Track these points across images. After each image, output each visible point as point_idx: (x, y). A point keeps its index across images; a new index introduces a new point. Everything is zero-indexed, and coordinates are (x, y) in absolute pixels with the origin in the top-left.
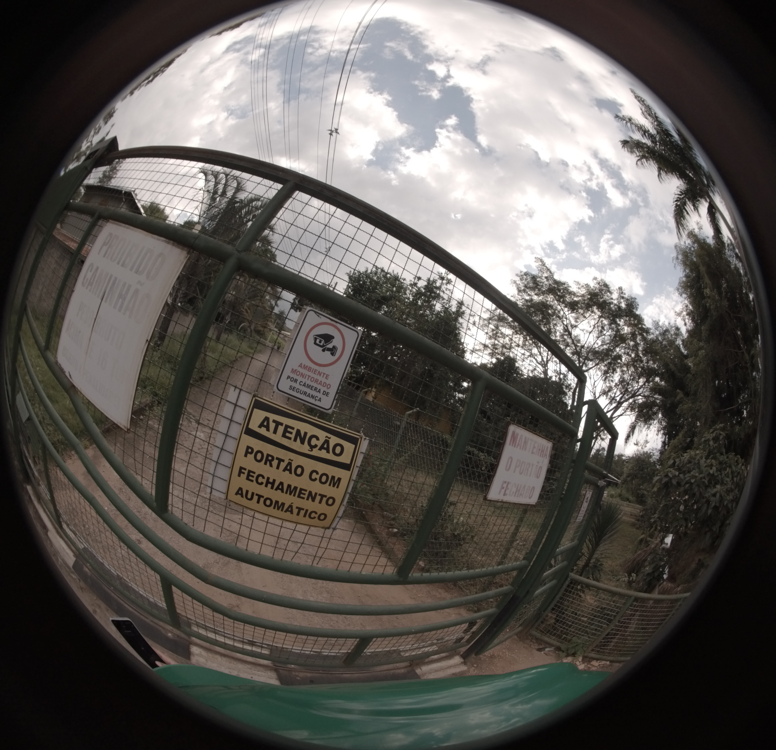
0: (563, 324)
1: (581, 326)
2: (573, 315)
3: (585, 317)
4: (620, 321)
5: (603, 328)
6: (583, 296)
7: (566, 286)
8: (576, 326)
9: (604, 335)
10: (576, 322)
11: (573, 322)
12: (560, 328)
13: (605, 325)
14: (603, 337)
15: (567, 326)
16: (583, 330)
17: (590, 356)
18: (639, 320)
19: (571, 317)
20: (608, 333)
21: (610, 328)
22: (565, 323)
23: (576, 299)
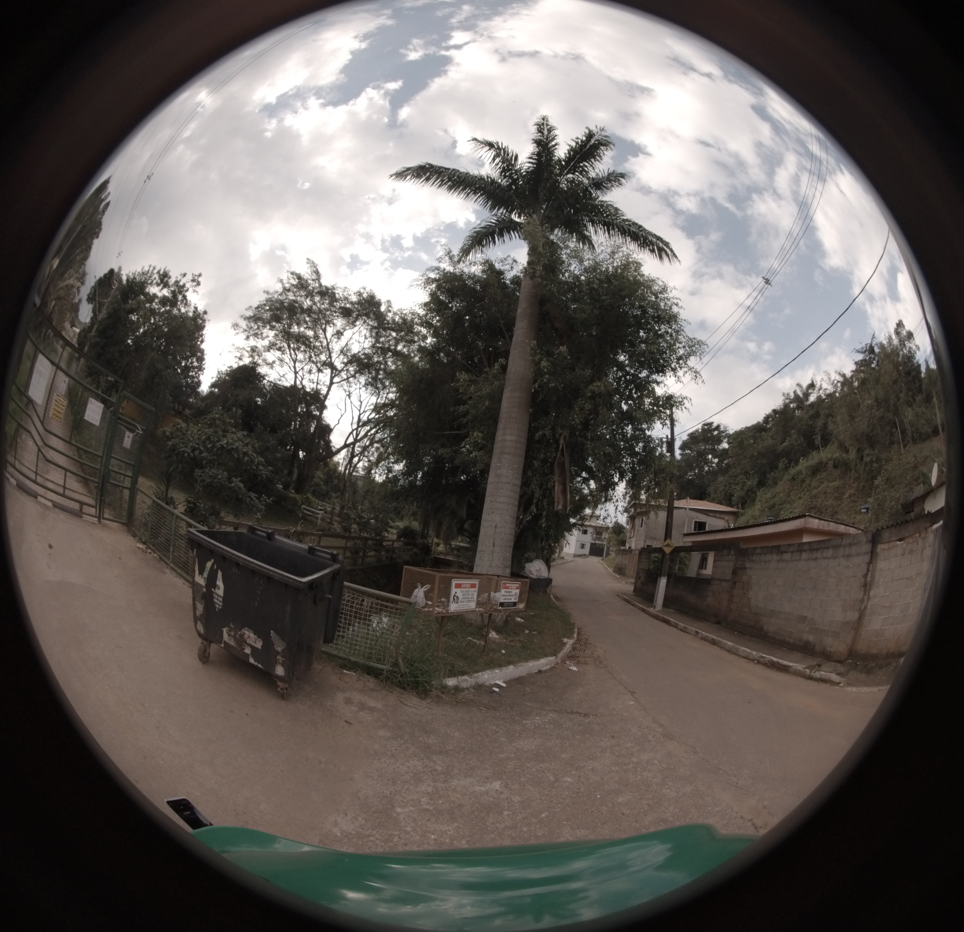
2: (344, 321)
3: (355, 326)
8: (341, 333)
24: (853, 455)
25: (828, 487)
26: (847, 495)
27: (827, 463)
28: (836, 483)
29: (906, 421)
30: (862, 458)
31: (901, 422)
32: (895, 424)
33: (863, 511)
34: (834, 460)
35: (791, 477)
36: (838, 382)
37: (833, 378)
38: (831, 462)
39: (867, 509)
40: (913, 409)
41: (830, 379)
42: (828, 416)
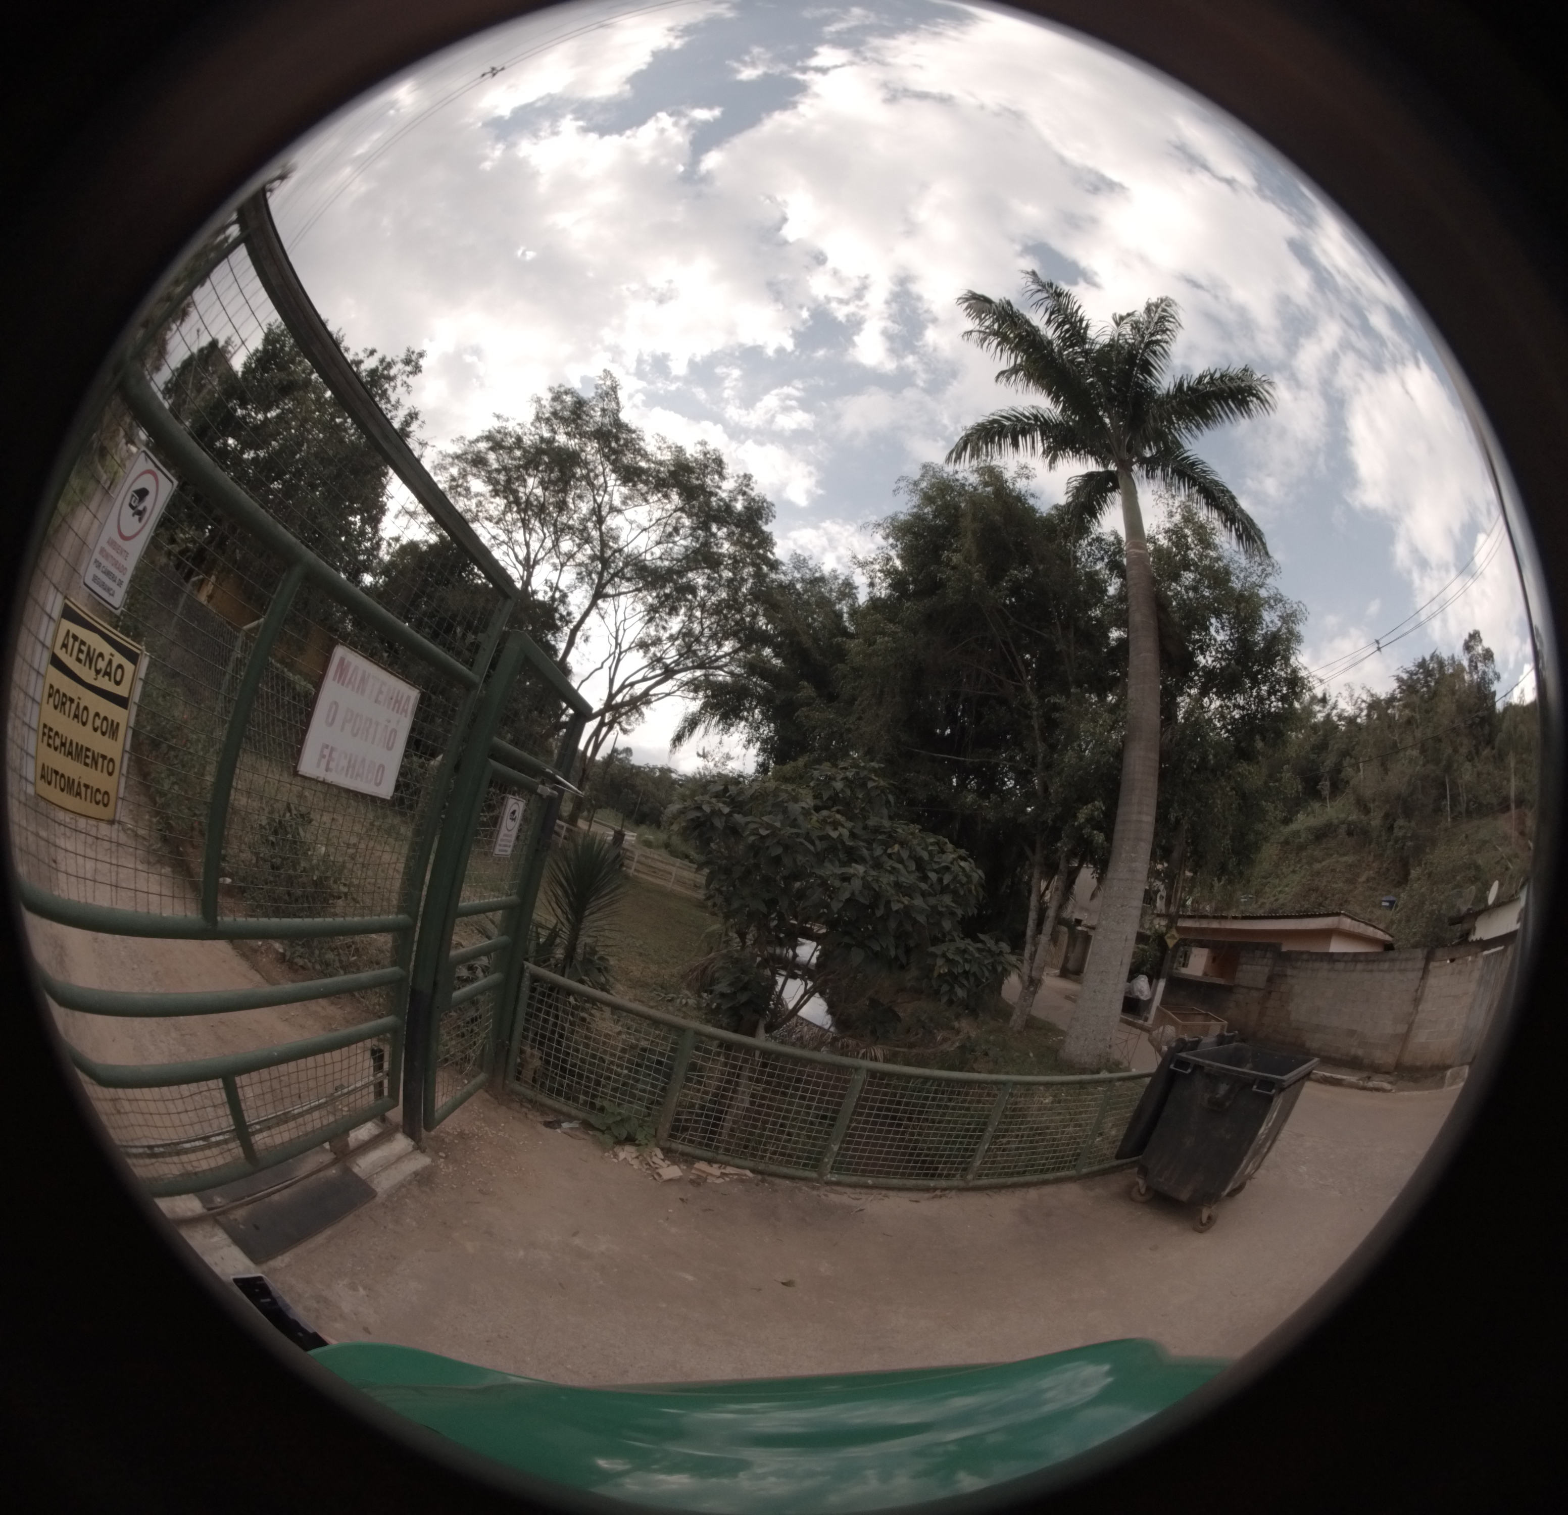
0: (595, 500)
1: (630, 513)
2: (625, 490)
3: (646, 501)
4: (719, 529)
5: (676, 530)
6: (661, 463)
7: (634, 436)
8: (619, 511)
9: (674, 543)
10: (624, 503)
11: (617, 502)
12: (585, 508)
13: (683, 527)
14: (671, 545)
15: (600, 506)
16: (631, 523)
17: (628, 572)
18: (766, 541)
19: (617, 491)
20: (682, 543)
21: (691, 535)
22: (599, 499)
23: (643, 464)
24: (1376, 821)
25: (1338, 862)
26: (1362, 879)
27: (1338, 826)
28: (1350, 859)
29: (1460, 781)
30: (1391, 828)
31: (1454, 783)
32: (1443, 784)
33: (1384, 904)
34: (1349, 824)
35: (1282, 839)
36: (1363, 701)
37: (1356, 695)
38: (1344, 827)
39: (1392, 903)
40: (1474, 766)
41: (1351, 696)
42: (1345, 754)
